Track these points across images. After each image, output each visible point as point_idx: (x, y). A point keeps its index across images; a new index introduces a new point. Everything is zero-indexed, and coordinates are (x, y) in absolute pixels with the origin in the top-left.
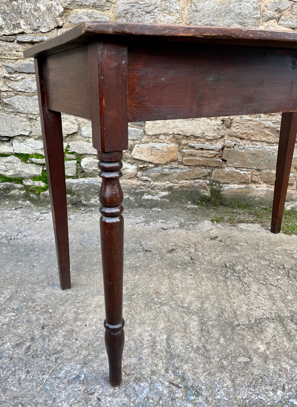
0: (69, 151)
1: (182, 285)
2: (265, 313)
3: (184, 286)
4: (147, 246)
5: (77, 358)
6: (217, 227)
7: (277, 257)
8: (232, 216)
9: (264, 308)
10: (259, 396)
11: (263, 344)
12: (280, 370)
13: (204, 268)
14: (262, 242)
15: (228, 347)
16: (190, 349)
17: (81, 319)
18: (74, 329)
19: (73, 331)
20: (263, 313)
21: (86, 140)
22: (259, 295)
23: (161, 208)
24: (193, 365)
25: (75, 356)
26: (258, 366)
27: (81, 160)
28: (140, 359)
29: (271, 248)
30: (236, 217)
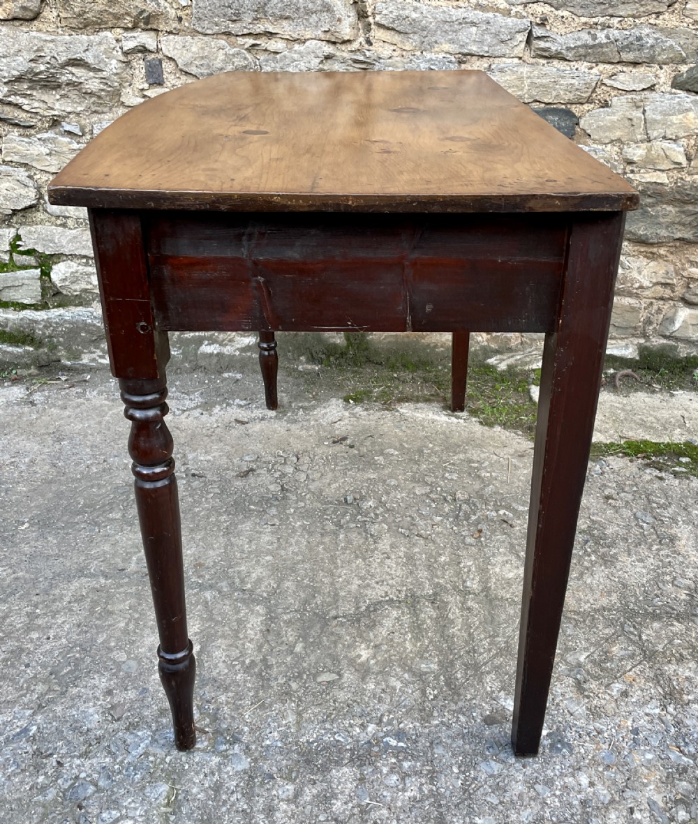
0: (21, 249)
1: (250, 547)
2: (389, 592)
3: (254, 547)
4: (197, 464)
5: (26, 700)
6: (352, 414)
7: (449, 477)
8: (389, 387)
9: (390, 582)
10: (336, 737)
11: (368, 648)
12: (384, 691)
13: (304, 507)
14: (431, 445)
15: (306, 659)
16: (237, 667)
17: (40, 626)
18: (24, 646)
19: (22, 650)
20: (386, 592)
21: (59, 222)
22: (388, 558)
23: (243, 373)
24: (237, 694)
25: (22, 696)
26: (349, 686)
27: (51, 268)
28: (145, 690)
29: (444, 458)
30: (397, 388)
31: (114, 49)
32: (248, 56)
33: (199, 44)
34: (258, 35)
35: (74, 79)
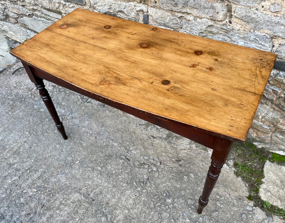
1: (124, 203)
4: (131, 154)
6: (190, 148)
17: (60, 208)
19: (53, 216)
31: (133, 9)
32: (178, 20)
33: (161, 13)
34: (183, 13)
35: (121, 17)
